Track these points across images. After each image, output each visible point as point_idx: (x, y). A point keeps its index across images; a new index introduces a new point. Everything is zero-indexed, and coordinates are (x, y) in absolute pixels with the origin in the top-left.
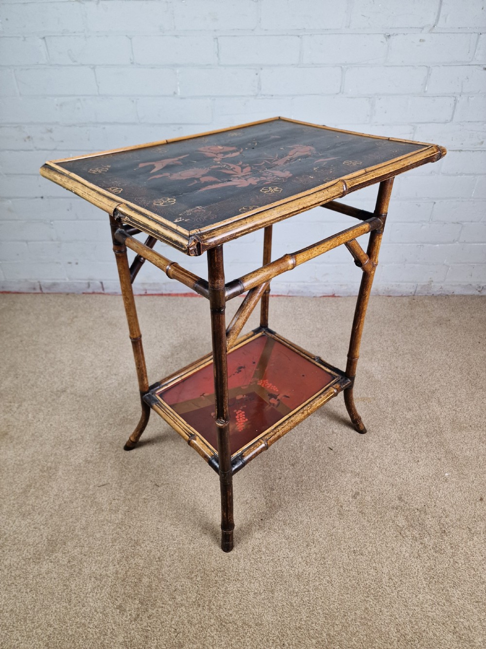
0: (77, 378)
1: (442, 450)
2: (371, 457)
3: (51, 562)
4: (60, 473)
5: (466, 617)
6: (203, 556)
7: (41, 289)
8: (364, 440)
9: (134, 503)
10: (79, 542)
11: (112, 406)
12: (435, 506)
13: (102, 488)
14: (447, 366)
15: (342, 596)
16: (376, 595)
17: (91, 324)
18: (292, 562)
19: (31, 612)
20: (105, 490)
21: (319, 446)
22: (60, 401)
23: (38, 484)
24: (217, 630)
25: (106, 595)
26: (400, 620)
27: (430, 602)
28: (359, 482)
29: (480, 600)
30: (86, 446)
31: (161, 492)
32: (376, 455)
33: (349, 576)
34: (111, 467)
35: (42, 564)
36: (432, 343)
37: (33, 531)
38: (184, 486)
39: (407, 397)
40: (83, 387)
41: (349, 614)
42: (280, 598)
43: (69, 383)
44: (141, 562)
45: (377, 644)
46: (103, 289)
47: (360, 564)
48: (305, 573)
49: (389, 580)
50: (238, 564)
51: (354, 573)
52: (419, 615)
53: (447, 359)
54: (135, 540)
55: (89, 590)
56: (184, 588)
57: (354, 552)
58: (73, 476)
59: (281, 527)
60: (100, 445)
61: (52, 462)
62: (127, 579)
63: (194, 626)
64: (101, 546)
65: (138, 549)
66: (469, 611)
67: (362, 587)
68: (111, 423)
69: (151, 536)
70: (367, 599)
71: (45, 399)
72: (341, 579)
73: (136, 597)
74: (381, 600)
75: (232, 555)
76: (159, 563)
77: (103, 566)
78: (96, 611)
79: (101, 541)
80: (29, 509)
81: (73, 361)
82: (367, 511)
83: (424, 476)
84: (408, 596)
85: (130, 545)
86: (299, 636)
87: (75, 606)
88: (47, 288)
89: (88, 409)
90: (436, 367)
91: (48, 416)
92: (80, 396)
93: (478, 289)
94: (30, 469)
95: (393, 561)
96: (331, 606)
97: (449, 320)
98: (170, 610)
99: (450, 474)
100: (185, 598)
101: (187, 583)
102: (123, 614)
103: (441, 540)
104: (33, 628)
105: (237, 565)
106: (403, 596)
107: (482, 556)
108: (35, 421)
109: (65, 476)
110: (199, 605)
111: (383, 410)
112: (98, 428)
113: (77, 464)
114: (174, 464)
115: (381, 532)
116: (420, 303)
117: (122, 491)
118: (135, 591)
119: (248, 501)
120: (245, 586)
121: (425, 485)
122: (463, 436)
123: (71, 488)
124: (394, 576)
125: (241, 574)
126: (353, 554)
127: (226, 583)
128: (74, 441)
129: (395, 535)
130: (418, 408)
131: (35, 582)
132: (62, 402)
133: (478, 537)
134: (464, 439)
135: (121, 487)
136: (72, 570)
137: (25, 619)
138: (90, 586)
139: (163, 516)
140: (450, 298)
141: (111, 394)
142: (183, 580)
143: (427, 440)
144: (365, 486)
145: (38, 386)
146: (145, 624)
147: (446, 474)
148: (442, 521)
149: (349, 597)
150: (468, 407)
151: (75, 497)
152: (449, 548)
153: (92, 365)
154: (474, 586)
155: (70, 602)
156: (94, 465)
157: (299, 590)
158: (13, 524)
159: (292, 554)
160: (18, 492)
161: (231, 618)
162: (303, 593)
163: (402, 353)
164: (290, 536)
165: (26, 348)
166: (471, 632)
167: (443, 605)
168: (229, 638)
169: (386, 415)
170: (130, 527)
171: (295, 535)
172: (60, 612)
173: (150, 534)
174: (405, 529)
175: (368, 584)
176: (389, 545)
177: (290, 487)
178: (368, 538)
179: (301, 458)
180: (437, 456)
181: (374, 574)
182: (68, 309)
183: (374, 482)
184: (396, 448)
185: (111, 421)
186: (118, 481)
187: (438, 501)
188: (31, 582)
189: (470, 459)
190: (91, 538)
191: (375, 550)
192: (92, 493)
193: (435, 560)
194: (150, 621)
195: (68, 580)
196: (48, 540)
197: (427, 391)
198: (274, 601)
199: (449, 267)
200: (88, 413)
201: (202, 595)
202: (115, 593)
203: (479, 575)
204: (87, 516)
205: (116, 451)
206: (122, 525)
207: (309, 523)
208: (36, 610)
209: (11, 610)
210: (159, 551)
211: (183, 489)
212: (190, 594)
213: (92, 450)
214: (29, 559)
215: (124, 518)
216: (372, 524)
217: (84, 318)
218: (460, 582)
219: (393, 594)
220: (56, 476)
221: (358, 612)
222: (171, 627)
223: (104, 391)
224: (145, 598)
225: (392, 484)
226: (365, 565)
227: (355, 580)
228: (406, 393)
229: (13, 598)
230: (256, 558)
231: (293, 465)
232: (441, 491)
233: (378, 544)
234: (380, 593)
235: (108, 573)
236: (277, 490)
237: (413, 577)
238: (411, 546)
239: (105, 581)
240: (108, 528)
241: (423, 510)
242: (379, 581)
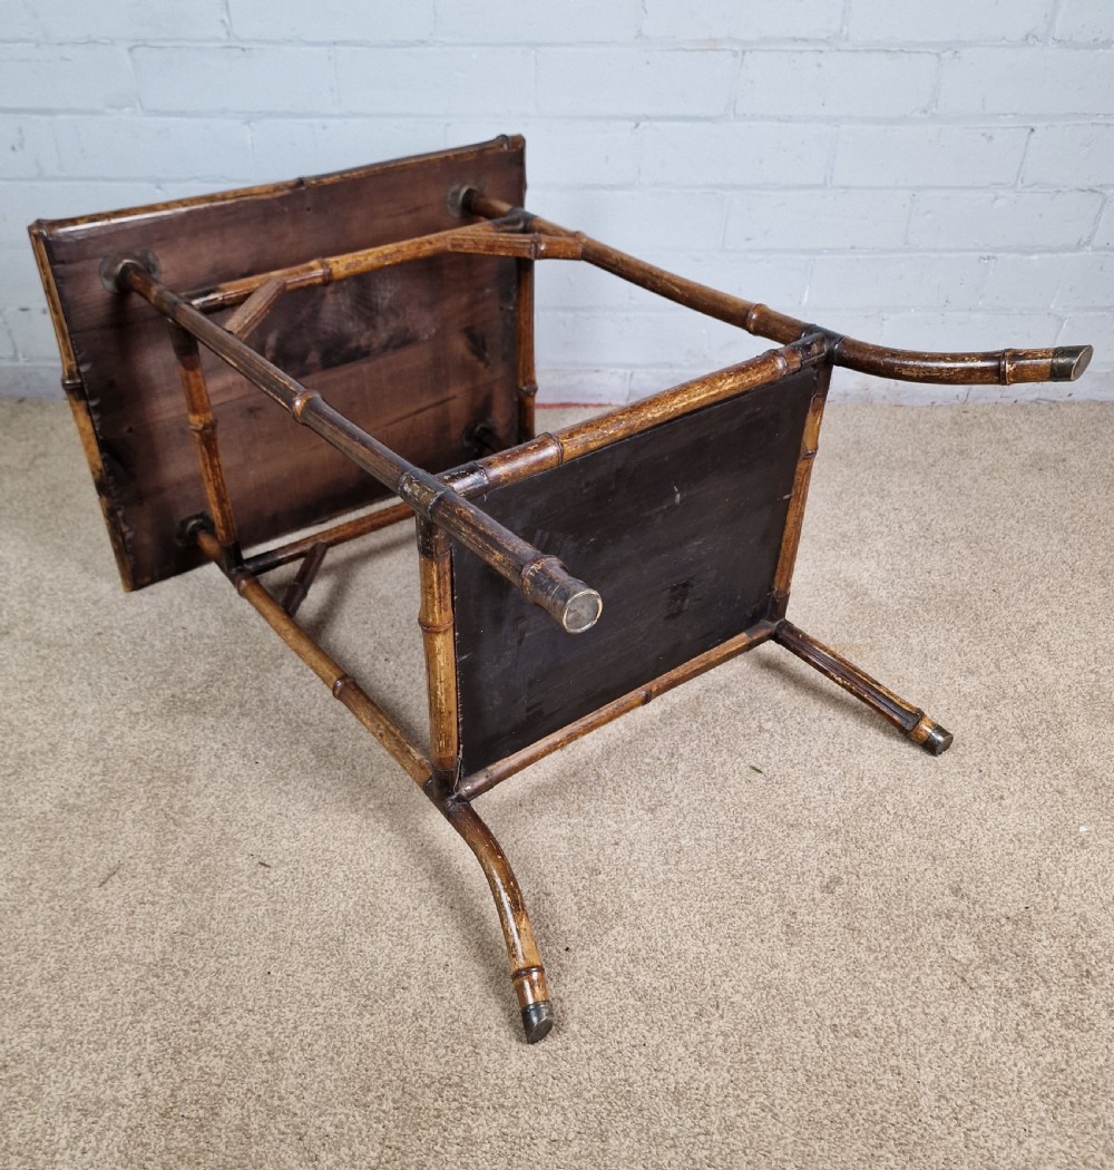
0: (41, 601)
1: (1066, 769)
2: (870, 788)
6: (400, 1045)
8: (846, 747)
9: (199, 910)
10: (34, 1015)
11: (138, 670)
12: (1056, 909)
14: (1064, 567)
15: (806, 1145)
16: (903, 1141)
18: (658, 1058)
21: (723, 764)
25: (111, 1154)
28: (839, 852)
30: (65, 768)
31: (277, 884)
32: (882, 786)
33: (824, 1092)
34: (134, 820)
36: (1020, 515)
38: (345, 868)
39: (962, 641)
40: (60, 623)
42: (624, 1154)
43: (19, 614)
44: (219, 1065)
47: (852, 1060)
48: (695, 1085)
49: (938, 1101)
50: (502, 1066)
51: (836, 1084)
53: (1064, 551)
54: (199, 1008)
55: (63, 1143)
56: (345, 1131)
57: (834, 1028)
58: (24, 844)
59: (622, 967)
60: (105, 766)
62: (176, 1110)
64: (100, 1025)
65: (211, 1032)
67: (862, 1122)
68: (136, 710)
69: (249, 995)
70: (877, 1153)
72: (800, 1100)
73: (201, 1160)
74: (919, 1154)
75: (487, 1041)
76: (269, 1066)
77: (104, 1076)
79: (101, 1011)
81: (31, 560)
82: (865, 924)
83: (1019, 833)
84: (998, 1142)
85: (187, 1019)
89: (72, 676)
90: (1035, 570)
92: (49, 646)
95: (948, 1050)
97: (1064, 460)
99: (1092, 828)
100: (347, 1159)
101: (351, 1119)
103: (1081, 996)
105: (498, 1067)
106: (982, 1143)
112: (100, 725)
113: (37, 812)
114: (316, 810)
115: (907, 976)
116: (982, 421)
117: (165, 882)
118: (198, 1142)
120: (522, 1121)
121: (1025, 856)
123: (15, 874)
124: (953, 1090)
125: (510, 1092)
126: (832, 1036)
127: (468, 1116)
128: (30, 756)
129: (947, 985)
130: (992, 668)
135: (161, 872)
136: (14, 1089)
138: (66, 1133)
139: (282, 945)
140: (1063, 409)
141: (138, 640)
142: (340, 1109)
143: (1023, 745)
144: (855, 862)
147: (1083, 829)
148: (1079, 947)
149: (826, 1148)
151: (27, 897)
152: (1104, 1014)
156: (85, 817)
157: (680, 1131)
159: (656, 1037)
162: (692, 1140)
163: (941, 537)
164: (650, 990)
169: (906, 684)
170: (186, 973)
171: (665, 988)
173: (246, 990)
174: (976, 968)
175: (880, 1112)
176: (932, 1011)
177: (646, 865)
178: (873, 994)
179: (672, 794)
180: (1054, 784)
181: (895, 1087)
182: (22, 436)
183: (881, 851)
185: (136, 705)
186: (154, 857)
187: (1062, 897)
190: (72, 1003)
191: (892, 1024)
192: (77, 886)
193: (1067, 1047)
197: (1014, 628)
198: (608, 1163)
199: (1061, 320)
200: (71, 688)
201: (398, 1149)
202: (140, 1149)
204: (60, 947)
205: (149, 781)
206: (163, 968)
207: (702, 956)
210: (270, 1034)
211: (341, 875)
213: (80, 780)
215: (171, 950)
216: (880, 956)
217: (65, 457)
219: (952, 1140)
223: (118, 633)
225: (931, 854)
226: (865, 1062)
227: (839, 1102)
228: (958, 631)
230: (554, 1048)
231: (652, 810)
232: (1070, 871)
233: (901, 1007)
234: (914, 1137)
235: (119, 1095)
236: (608, 874)
237: (1007, 1093)
238: (996, 1011)
239: (109, 1118)
240: (121, 976)
241: (1022, 920)
242: (909, 1105)
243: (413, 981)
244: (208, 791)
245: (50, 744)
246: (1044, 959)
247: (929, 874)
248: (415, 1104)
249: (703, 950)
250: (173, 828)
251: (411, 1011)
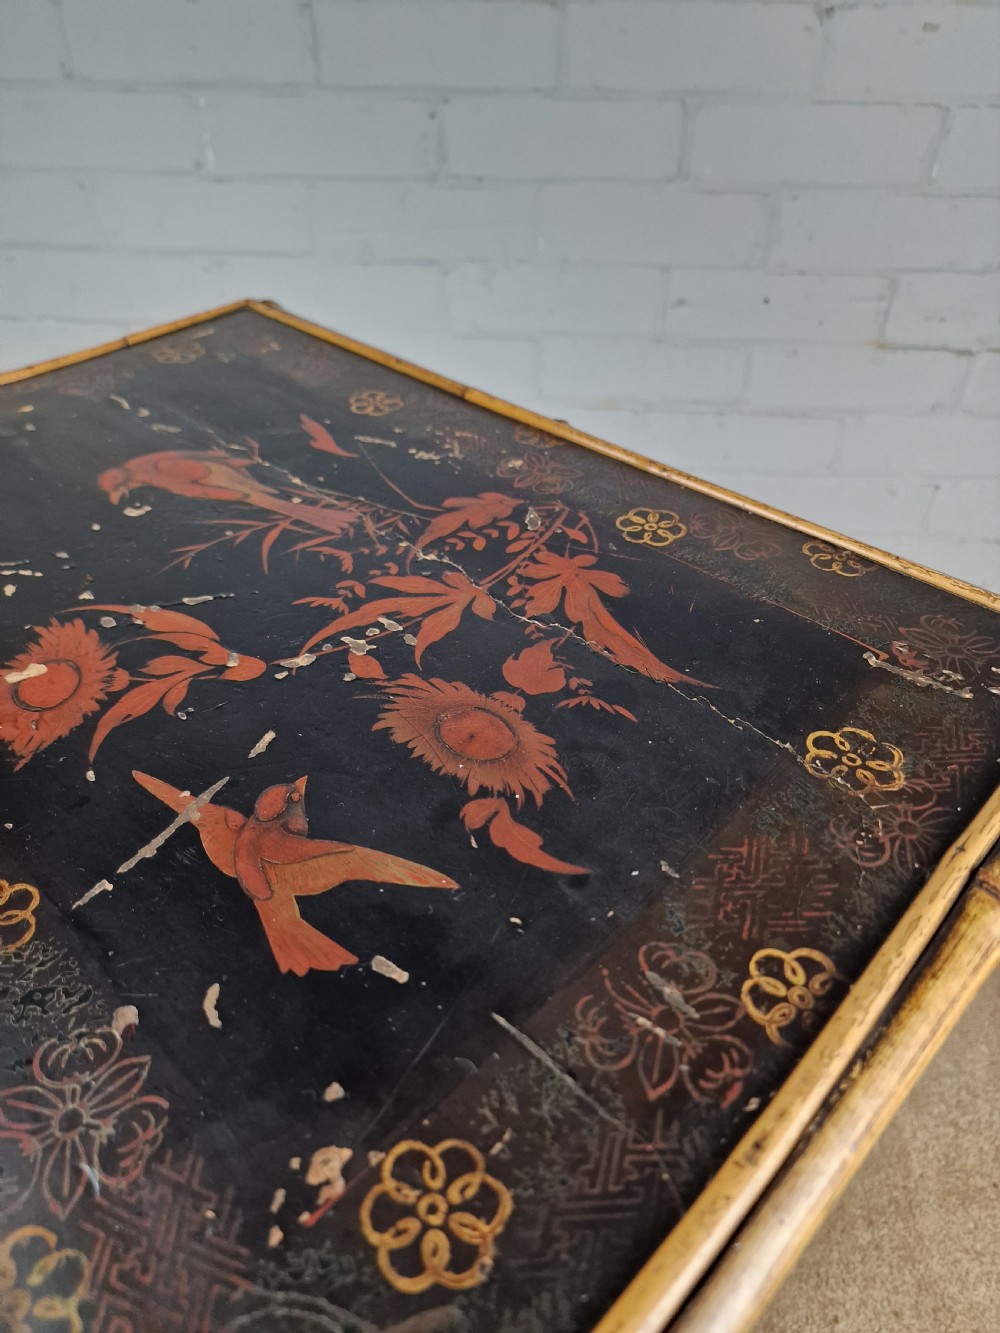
122: (971, 1225)
134: (975, 1240)
150: (991, 1114)
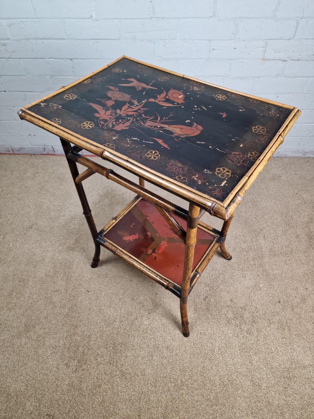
0: (39, 218)
1: (261, 269)
2: (218, 273)
3: (27, 338)
4: (31, 283)
5: (259, 372)
6: (114, 335)
7: (13, 151)
8: (214, 262)
9: (75, 302)
10: (43, 326)
11: (61, 238)
12: (251, 305)
13: (56, 293)
14: (273, 211)
15: (191, 359)
17: (47, 178)
18: (165, 339)
19: (17, 367)
20: (58, 294)
22: (29, 234)
23: (18, 290)
24: (120, 378)
25: (59, 357)
26: (222, 373)
27: (240, 363)
28: (208, 290)
29: (269, 363)
30: (46, 265)
31: (90, 296)
32: (221, 273)
33: (196, 348)
34: (61, 279)
35: (22, 339)
36: (266, 194)
37: (16, 319)
38: (105, 292)
39: (245, 233)
40: (43, 225)
41: (194, 369)
42: (156, 360)
43: (34, 222)
44: (79, 339)
45: (207, 387)
46: (54, 152)
47: (203, 340)
48: (171, 345)
49: (219, 350)
51: (199, 346)
52: (233, 371)
53: (274, 206)
54: (75, 325)
55: (49, 354)
56: (103, 354)
57: (201, 333)
58: (38, 285)
59: (160, 318)
60: (54, 265)
61: (25, 276)
62: (70, 348)
63: (108, 376)
64: (55, 329)
65: (77, 331)
66: (261, 369)
67: (203, 354)
68: (60, 250)
69: (85, 323)
70: (205, 361)
71: (19, 232)
72: (191, 349)
73: (75, 359)
74: (213, 362)
75: (131, 334)
76: (89, 339)
77: (57, 340)
78: (53, 366)
79: (55, 325)
80: (13, 305)
81: (36, 206)
82: (211, 308)
83: (247, 286)
84: (228, 360)
85: (72, 328)
86: (165, 382)
87: (41, 364)
88: (17, 151)
89: (47, 240)
90: (266, 211)
91: (22, 245)
92: (41, 231)
93: (303, 153)
94: (13, 280)
95: (223, 339)
96: (185, 365)
97: (280, 177)
98: (94, 366)
99: (263, 285)
100: (103, 360)
101: (104, 351)
102: (68, 368)
103: (252, 327)
104: (19, 376)
106: (225, 360)
107: (274, 337)
108: (14, 248)
109: (34, 285)
110: (111, 364)
111: (229, 242)
112: (53, 254)
113: (41, 277)
114: (99, 277)
115: (217, 321)
117: (68, 295)
118: (75, 355)
119: (142, 302)
120: (137, 353)
121: (247, 292)
122: (275, 260)
123: (37, 292)
124: (222, 348)
125: (135, 346)
126: (200, 335)
127: (126, 351)
128: (39, 262)
129: (225, 323)
130: (250, 241)
131: (18, 349)
132: (30, 235)
133: (273, 325)
134: (276, 263)
135: (67, 292)
136: (39, 343)
137: (14, 371)
138: (50, 352)
139: (91, 311)
140: (284, 159)
141: (60, 230)
142: (102, 349)
143: (253, 263)
144: (211, 293)
145: (15, 224)
146: (80, 374)
147: (261, 285)
148: (254, 315)
149: (195, 360)
150: (282, 240)
151: (40, 298)
152: (256, 331)
153: (48, 209)
154: (266, 354)
155: (39, 361)
156: (51, 278)
157: (167, 355)
158: (5, 314)
159: (165, 334)
160: (6, 295)
161: (128, 371)
162: (169, 357)
163: (246, 201)
165: (6, 196)
166: (261, 380)
167: (247, 365)
168: (127, 382)
169: (230, 245)
170: (72, 317)
172: (33, 367)
173: (84, 321)
174: (232, 319)
175: (207, 352)
176: (221, 329)
178: (210, 325)
180: (258, 273)
181: (211, 347)
182: (32, 166)
183: (217, 290)
184: (233, 268)
185: (61, 248)
186: (65, 288)
187: (253, 302)
188: (16, 349)
189: (277, 275)
190: (50, 324)
191: (212, 332)
192: (50, 296)
193: (247, 339)
194: (83, 372)
195: (37, 348)
196: (25, 325)
197: (258, 229)
198: (153, 362)
200: (46, 243)
201: (113, 358)
202: (64, 356)
203: (270, 348)
204: (47, 310)
206: (68, 316)
208: (19, 366)
209: (6, 366)
210: (89, 331)
211: (104, 294)
212: (106, 357)
213: (49, 268)
214: (15, 336)
215: (69, 312)
216: (213, 316)
217: (42, 174)
218: (259, 352)
220: (28, 285)
221: (199, 369)
222: (95, 376)
223: (56, 228)
224: (81, 359)
225: (228, 291)
226: (206, 341)
227: (199, 350)
228: (245, 230)
229: (6, 359)
230: (144, 336)
232: (256, 296)
233: (215, 328)
234: (212, 358)
235: (60, 344)
236: (159, 295)
237: (233, 349)
238: (234, 329)
239: (58, 349)
240: (59, 318)
241: (244, 308)
242: (213, 351)
243: (117, 320)
244: (76, 272)
245: (43, 258)
246: (246, 318)
247: (227, 296)
248: (116, 348)
249: (177, 314)
250: (69, 281)
251: (117, 327)
